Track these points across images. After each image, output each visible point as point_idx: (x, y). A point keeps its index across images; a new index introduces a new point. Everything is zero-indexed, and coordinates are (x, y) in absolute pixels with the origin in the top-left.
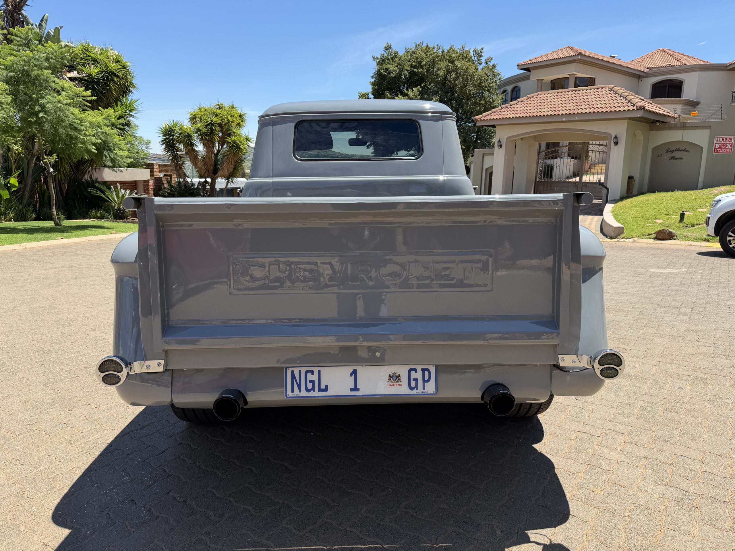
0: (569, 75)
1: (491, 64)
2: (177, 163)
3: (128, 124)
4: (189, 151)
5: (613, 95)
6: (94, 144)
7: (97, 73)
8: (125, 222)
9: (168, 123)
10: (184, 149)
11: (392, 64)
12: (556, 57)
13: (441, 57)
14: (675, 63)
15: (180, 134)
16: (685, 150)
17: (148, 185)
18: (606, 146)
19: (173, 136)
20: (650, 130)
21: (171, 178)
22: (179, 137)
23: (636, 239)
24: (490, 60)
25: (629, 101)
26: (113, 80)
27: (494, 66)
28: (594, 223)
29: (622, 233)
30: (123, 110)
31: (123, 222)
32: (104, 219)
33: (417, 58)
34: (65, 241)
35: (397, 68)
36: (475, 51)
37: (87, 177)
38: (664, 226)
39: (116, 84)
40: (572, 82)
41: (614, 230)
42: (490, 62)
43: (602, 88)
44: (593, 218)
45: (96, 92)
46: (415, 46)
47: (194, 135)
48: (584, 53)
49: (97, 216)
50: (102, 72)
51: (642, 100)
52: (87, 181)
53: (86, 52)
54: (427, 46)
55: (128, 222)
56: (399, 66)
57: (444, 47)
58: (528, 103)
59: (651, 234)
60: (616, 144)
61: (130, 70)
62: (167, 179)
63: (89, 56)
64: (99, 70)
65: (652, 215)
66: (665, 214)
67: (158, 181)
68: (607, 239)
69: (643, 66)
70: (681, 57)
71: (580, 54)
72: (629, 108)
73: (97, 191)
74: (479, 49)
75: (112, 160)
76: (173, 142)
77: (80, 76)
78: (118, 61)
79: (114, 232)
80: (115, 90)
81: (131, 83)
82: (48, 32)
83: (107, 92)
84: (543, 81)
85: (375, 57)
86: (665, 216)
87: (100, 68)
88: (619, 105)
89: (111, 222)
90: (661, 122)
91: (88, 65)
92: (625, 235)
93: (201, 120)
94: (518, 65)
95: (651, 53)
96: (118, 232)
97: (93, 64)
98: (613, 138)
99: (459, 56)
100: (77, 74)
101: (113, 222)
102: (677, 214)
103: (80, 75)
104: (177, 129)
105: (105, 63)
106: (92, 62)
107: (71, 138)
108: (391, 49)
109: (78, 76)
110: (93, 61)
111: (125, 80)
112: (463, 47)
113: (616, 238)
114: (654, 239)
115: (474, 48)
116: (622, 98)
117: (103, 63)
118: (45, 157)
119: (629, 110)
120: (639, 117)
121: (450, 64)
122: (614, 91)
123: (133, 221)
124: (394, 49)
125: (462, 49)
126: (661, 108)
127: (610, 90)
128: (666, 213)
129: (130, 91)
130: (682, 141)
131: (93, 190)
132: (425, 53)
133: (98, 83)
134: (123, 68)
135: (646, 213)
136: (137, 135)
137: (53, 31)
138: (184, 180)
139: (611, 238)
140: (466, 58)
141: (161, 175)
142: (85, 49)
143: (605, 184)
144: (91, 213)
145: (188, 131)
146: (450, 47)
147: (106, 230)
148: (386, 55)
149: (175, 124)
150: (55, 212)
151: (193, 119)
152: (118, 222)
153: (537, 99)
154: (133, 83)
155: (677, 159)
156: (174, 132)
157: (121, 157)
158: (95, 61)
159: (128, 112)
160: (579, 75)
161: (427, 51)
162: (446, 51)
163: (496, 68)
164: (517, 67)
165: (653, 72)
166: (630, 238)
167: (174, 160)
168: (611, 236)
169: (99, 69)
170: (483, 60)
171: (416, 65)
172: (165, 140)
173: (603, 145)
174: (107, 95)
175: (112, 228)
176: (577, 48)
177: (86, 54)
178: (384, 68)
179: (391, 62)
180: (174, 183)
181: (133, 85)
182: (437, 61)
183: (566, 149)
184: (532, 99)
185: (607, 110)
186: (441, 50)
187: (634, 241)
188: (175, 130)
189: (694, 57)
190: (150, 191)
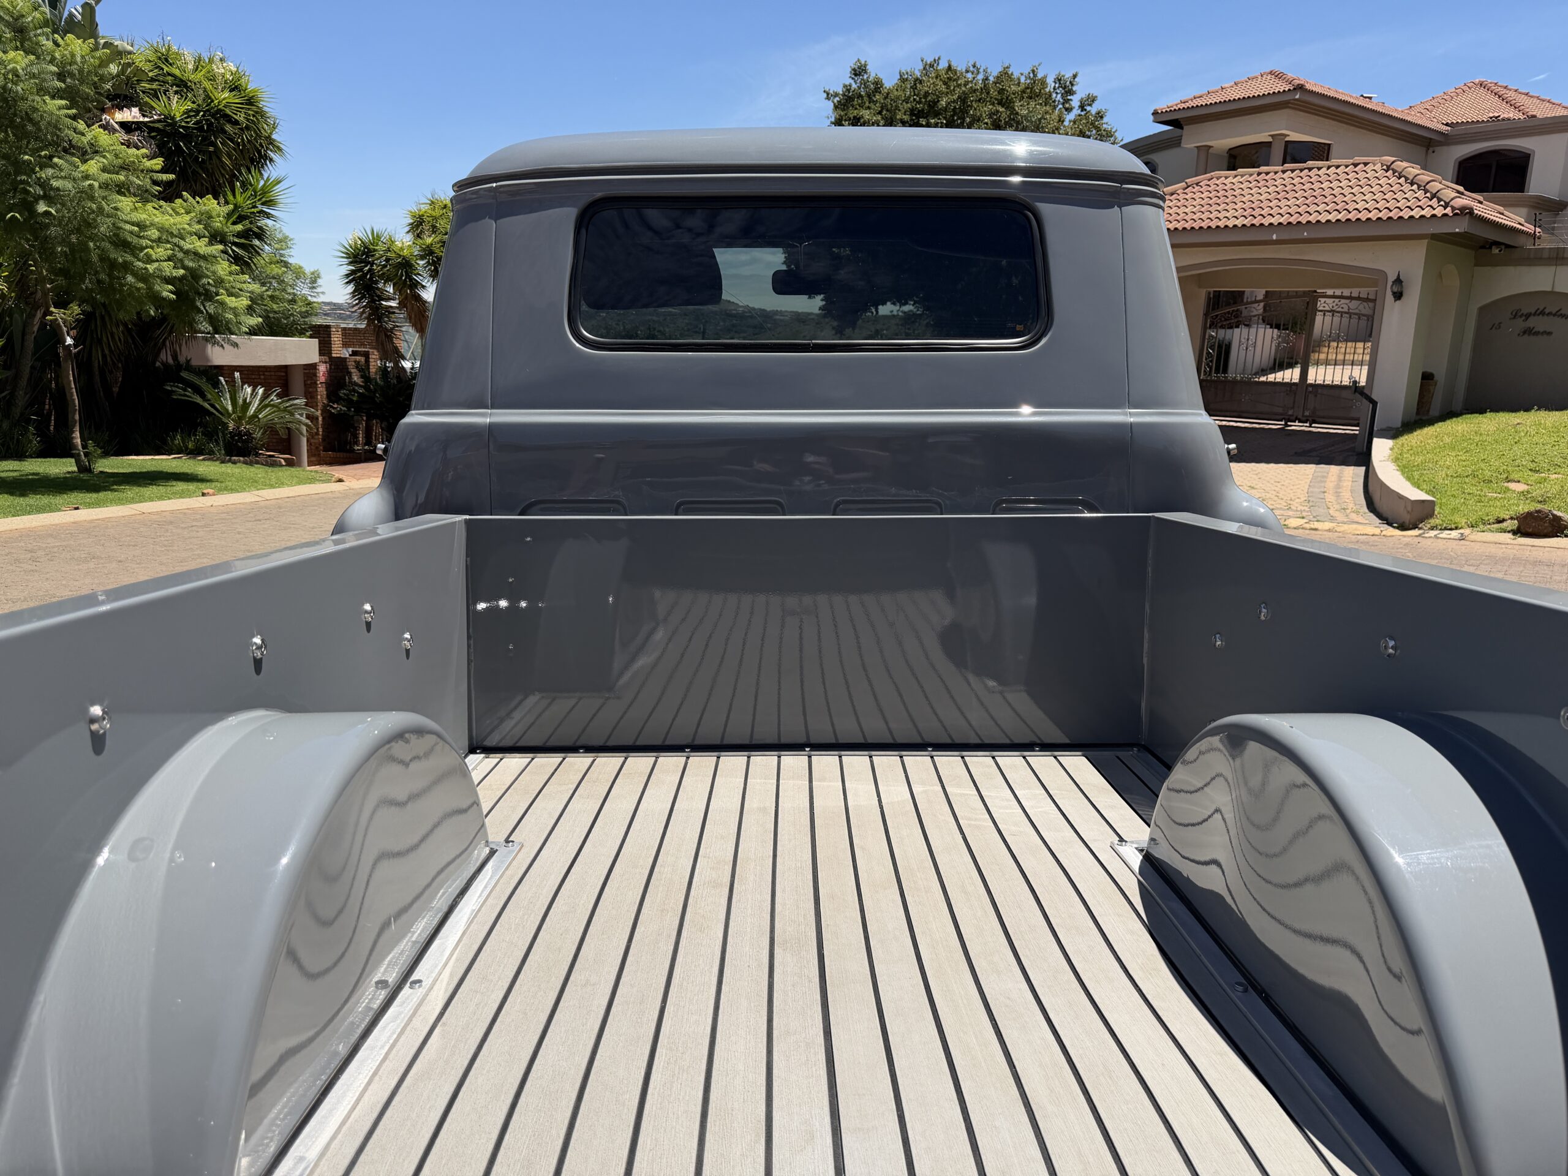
0: (1272, 136)
1: (1093, 109)
2: (381, 326)
3: (261, 235)
4: (406, 298)
5: (1393, 180)
6: (168, 280)
7: (184, 113)
8: (251, 464)
9: (361, 236)
10: (394, 293)
11: (869, 108)
12: (1243, 95)
13: (981, 93)
14: (1512, 114)
15: (387, 260)
16: (1558, 314)
17: (315, 375)
18: (1367, 300)
19: (372, 266)
20: (1476, 265)
21: (367, 361)
22: (385, 266)
23: (1467, 531)
24: (1091, 100)
25: (1434, 196)
26: (224, 132)
27: (1100, 115)
28: (1347, 484)
29: (1431, 515)
30: (249, 202)
31: (245, 463)
32: (203, 455)
33: (927, 94)
34: (85, 514)
35: (879, 117)
36: (1058, 80)
37: (165, 356)
38: (1533, 499)
39: (232, 140)
40: (1278, 152)
41: (1409, 509)
42: (1090, 105)
43: (1366, 164)
44: (1341, 472)
45: (184, 160)
46: (922, 68)
47: (418, 262)
48: (1308, 87)
49: (187, 448)
50: (197, 112)
51: (1458, 192)
52: (165, 365)
53: (164, 67)
54: (950, 67)
55: (257, 463)
56: (884, 112)
57: (989, 71)
58: (1187, 197)
59: (1504, 520)
60: (1398, 296)
61: (265, 109)
62: (357, 363)
63: (169, 74)
64: (189, 105)
65: (1497, 471)
66: (1531, 470)
67: (338, 366)
68: (1391, 529)
69: (1434, 120)
70: (1521, 100)
71: (1300, 88)
72: (1434, 212)
73: (185, 390)
74: (1068, 75)
75: (212, 319)
76: (371, 278)
77: (146, 119)
78: (236, 87)
79: (211, 491)
80: (229, 156)
81: (270, 141)
82: (71, 15)
83: (211, 159)
84: (1211, 151)
85: (831, 92)
86: (1530, 473)
87: (194, 102)
88: (1409, 204)
89: (217, 463)
90: (1503, 247)
91: (165, 95)
92: (1438, 522)
93: (434, 229)
94: (1155, 113)
95: (1454, 90)
96: (220, 491)
97: (176, 93)
98: (1390, 284)
99: (1023, 92)
100: (138, 114)
101: (223, 462)
102: (1559, 470)
103: (147, 116)
104: (381, 248)
105: (205, 90)
106: (175, 88)
107: (113, 265)
108: (866, 72)
109: (141, 119)
110: (177, 86)
111: (255, 132)
112: (1033, 71)
113: (1415, 527)
114: (1515, 532)
115: (1057, 73)
116: (1415, 187)
117: (201, 91)
118: (52, 309)
119: (1434, 216)
120: (1457, 233)
121: (1001, 109)
122: (1394, 171)
123: (269, 460)
124: (873, 72)
125: (1032, 75)
126: (1503, 214)
127: (1385, 167)
128: (1533, 465)
129: (266, 157)
130: (1552, 293)
131: (177, 387)
132: (945, 83)
133: (187, 137)
134: (247, 104)
135: (1482, 465)
136: (291, 260)
137: (80, 10)
138: (397, 363)
139: (1403, 527)
140: (1038, 95)
141: (345, 353)
142: (160, 58)
143: (1366, 391)
144: (172, 441)
145: (405, 253)
146: (1001, 69)
147: (192, 486)
148: (854, 86)
149: (377, 237)
150: (79, 441)
151: (418, 225)
152: (234, 463)
153: (1210, 189)
154: (274, 140)
155: (1537, 333)
156: (373, 256)
157: (234, 310)
158: (183, 86)
159: (260, 207)
160: (1294, 136)
161: (950, 79)
162: (991, 79)
163: (1105, 120)
164: (1152, 118)
165: (1458, 133)
166: (1451, 529)
167: (374, 319)
168: (1401, 521)
169: (189, 103)
170: (1075, 101)
171: (923, 110)
172: (353, 272)
173: (1358, 298)
174: (209, 167)
175: (210, 481)
176: (1290, 75)
177: (163, 69)
178: (851, 116)
179: (867, 104)
180: (374, 370)
181: (274, 146)
182: (972, 101)
183: (1259, 308)
184: (1197, 188)
185: (1380, 215)
186: (980, 77)
187: (1462, 538)
188: (375, 250)
189: (1553, 101)
190: (319, 390)
